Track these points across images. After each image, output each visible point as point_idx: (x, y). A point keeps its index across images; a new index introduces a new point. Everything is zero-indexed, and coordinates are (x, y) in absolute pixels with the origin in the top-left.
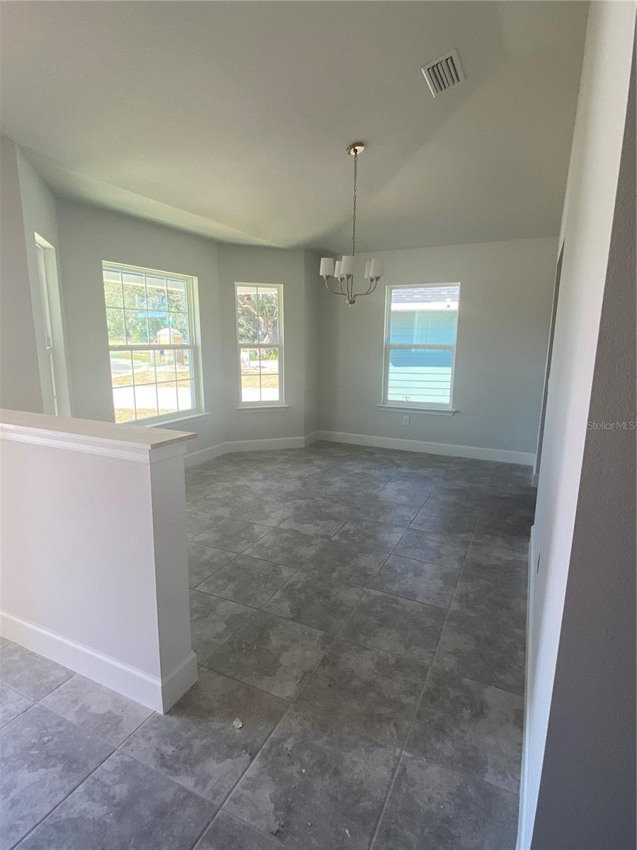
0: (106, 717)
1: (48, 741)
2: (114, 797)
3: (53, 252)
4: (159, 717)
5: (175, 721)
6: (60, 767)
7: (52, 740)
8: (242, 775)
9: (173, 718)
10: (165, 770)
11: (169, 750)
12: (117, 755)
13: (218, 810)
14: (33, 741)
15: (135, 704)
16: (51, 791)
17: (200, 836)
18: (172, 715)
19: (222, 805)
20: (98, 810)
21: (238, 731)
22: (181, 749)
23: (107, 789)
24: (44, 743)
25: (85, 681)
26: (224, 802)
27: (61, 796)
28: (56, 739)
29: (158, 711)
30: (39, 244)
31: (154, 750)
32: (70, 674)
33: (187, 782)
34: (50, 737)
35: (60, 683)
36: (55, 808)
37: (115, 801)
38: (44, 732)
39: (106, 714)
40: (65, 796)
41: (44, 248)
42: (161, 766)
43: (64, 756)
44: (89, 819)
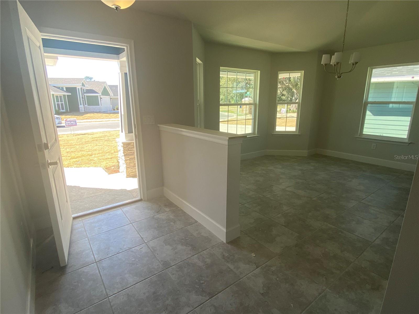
0: (206, 238)
1: (188, 239)
2: (206, 262)
3: (202, 65)
4: (224, 243)
5: (229, 246)
6: (190, 248)
7: (189, 239)
8: (252, 272)
9: (229, 245)
10: (224, 260)
11: (226, 255)
12: (208, 250)
13: (241, 278)
14: (183, 238)
15: (217, 237)
16: (187, 254)
17: (233, 284)
18: (229, 244)
19: (243, 278)
20: (201, 264)
21: (253, 257)
22: (231, 256)
23: (204, 259)
24: (186, 240)
25: (200, 225)
26: (244, 277)
27: (190, 256)
28: (190, 239)
29: (224, 241)
30: (197, 62)
31: (221, 253)
32: (196, 222)
33: (232, 267)
34: (188, 238)
35: (193, 223)
36: (187, 258)
37: (206, 263)
38: (187, 236)
39: (206, 237)
40: (191, 256)
41: (199, 64)
42: (223, 258)
43: (192, 245)
44: (197, 265)
